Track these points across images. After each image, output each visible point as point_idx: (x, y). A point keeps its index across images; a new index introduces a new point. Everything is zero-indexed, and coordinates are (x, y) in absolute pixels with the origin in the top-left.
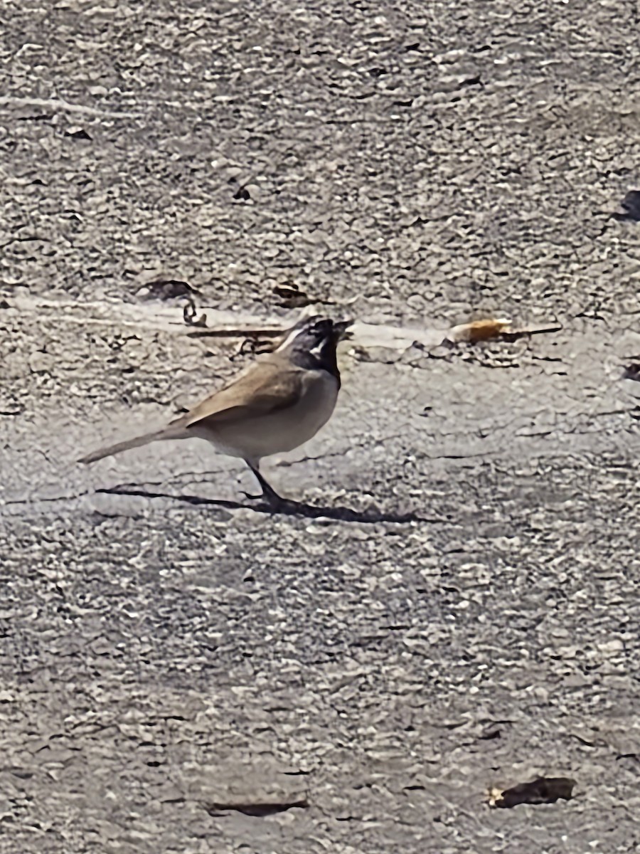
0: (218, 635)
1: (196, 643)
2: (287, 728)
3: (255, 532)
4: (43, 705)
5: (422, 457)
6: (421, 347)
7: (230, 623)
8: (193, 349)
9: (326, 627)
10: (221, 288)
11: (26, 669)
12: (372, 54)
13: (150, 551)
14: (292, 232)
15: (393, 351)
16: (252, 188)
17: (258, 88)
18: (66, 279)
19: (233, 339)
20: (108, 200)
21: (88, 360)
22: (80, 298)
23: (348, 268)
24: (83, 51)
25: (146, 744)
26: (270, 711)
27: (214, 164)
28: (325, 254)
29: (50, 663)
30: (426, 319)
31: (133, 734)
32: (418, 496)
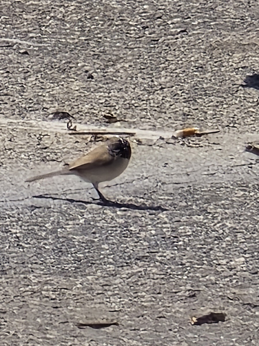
0: (81, 255)
1: (73, 259)
2: (110, 293)
3: (96, 214)
4: (11, 284)
5: (163, 184)
6: (163, 139)
7: (86, 251)
8: (71, 140)
9: (126, 252)
10: (82, 115)
11: (4, 269)
13: (54, 222)
14: (111, 93)
15: (152, 140)
16: (95, 75)
17: (98, 34)
18: (19, 112)
19: (87, 136)
20: (36, 79)
21: (28, 144)
22: (26, 118)
23: (133, 107)
24: (26, 19)
25: (52, 299)
26: (102, 286)
27: (79, 65)
28: (124, 101)
29: (14, 267)
30: (165, 128)
31: (47, 295)
32: (162, 199)
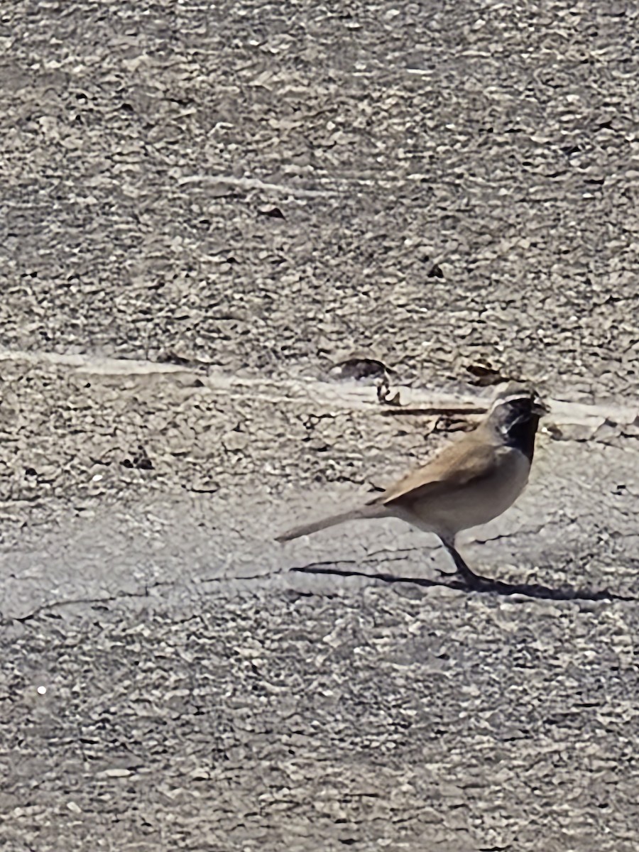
0: (412, 713)
1: (391, 721)
2: (482, 805)
3: (448, 610)
4: (239, 783)
5: (614, 535)
6: (613, 425)
7: (425, 700)
8: (386, 428)
9: (522, 705)
10: (414, 367)
11: (221, 747)
12: (564, 132)
13: (345, 629)
14: (485, 310)
15: (586, 428)
16: (445, 267)
17: (453, 165)
18: (260, 358)
19: (425, 418)
20: (301, 279)
21: (282, 440)
22: (274, 375)
23: (541, 346)
24: (278, 130)
25: (339, 821)
26: (464, 788)
27: (408, 242)
28: (518, 332)
29: (245, 740)
30: (620, 397)
31: (326, 811)
32: (612, 574)
